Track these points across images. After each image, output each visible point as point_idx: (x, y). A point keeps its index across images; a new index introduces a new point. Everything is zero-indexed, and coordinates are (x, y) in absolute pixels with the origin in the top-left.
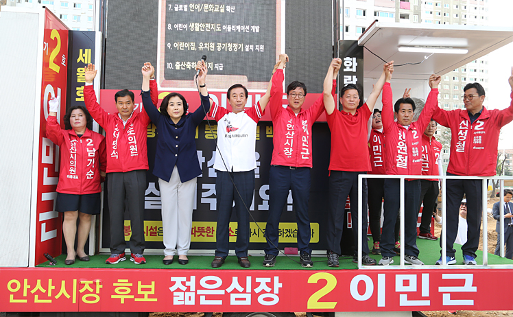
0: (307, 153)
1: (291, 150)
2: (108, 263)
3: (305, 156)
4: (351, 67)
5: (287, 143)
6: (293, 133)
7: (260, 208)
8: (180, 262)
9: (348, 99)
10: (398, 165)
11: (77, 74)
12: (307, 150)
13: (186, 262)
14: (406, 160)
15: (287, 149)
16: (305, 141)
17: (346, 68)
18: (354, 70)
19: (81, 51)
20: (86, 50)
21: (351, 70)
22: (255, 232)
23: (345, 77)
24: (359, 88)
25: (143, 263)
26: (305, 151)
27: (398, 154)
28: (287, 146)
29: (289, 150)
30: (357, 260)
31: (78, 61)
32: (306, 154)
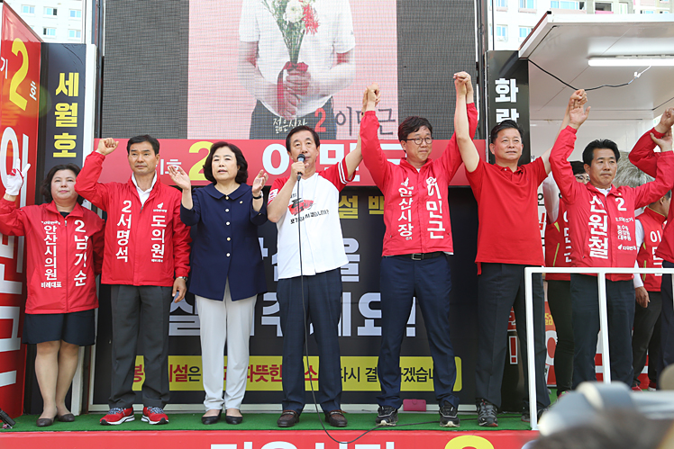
0: (441, 229)
1: (410, 227)
2: (104, 424)
3: (435, 233)
4: (508, 95)
5: (403, 216)
6: (411, 200)
7: (361, 331)
8: (229, 420)
9: (504, 145)
10: (592, 254)
11: (56, 113)
12: (440, 223)
13: (239, 420)
14: (606, 245)
15: (403, 227)
16: (435, 208)
17: (498, 95)
18: (513, 99)
19: (62, 76)
20: (71, 74)
21: (508, 99)
22: (352, 374)
23: (498, 111)
24: (523, 127)
25: (164, 423)
26: (437, 226)
27: (590, 236)
28: (403, 222)
29: (407, 227)
30: (528, 416)
31: (58, 92)
32: (439, 231)
